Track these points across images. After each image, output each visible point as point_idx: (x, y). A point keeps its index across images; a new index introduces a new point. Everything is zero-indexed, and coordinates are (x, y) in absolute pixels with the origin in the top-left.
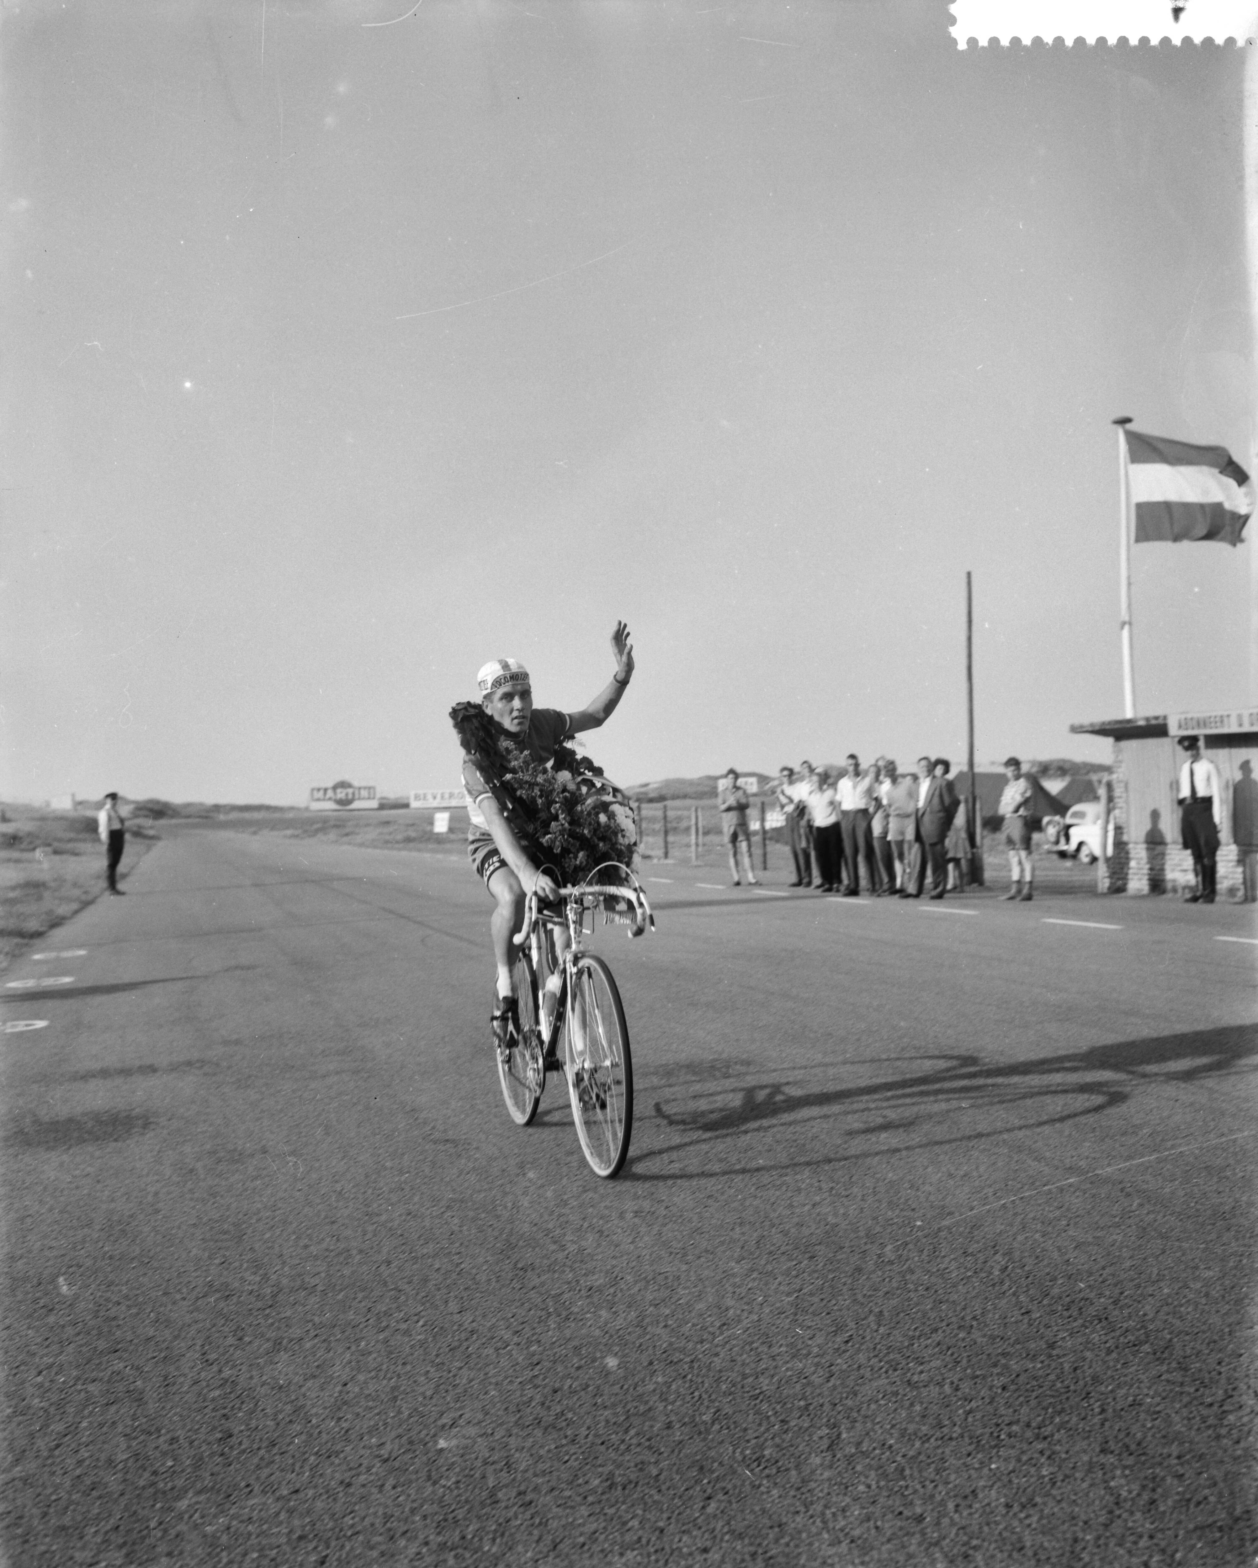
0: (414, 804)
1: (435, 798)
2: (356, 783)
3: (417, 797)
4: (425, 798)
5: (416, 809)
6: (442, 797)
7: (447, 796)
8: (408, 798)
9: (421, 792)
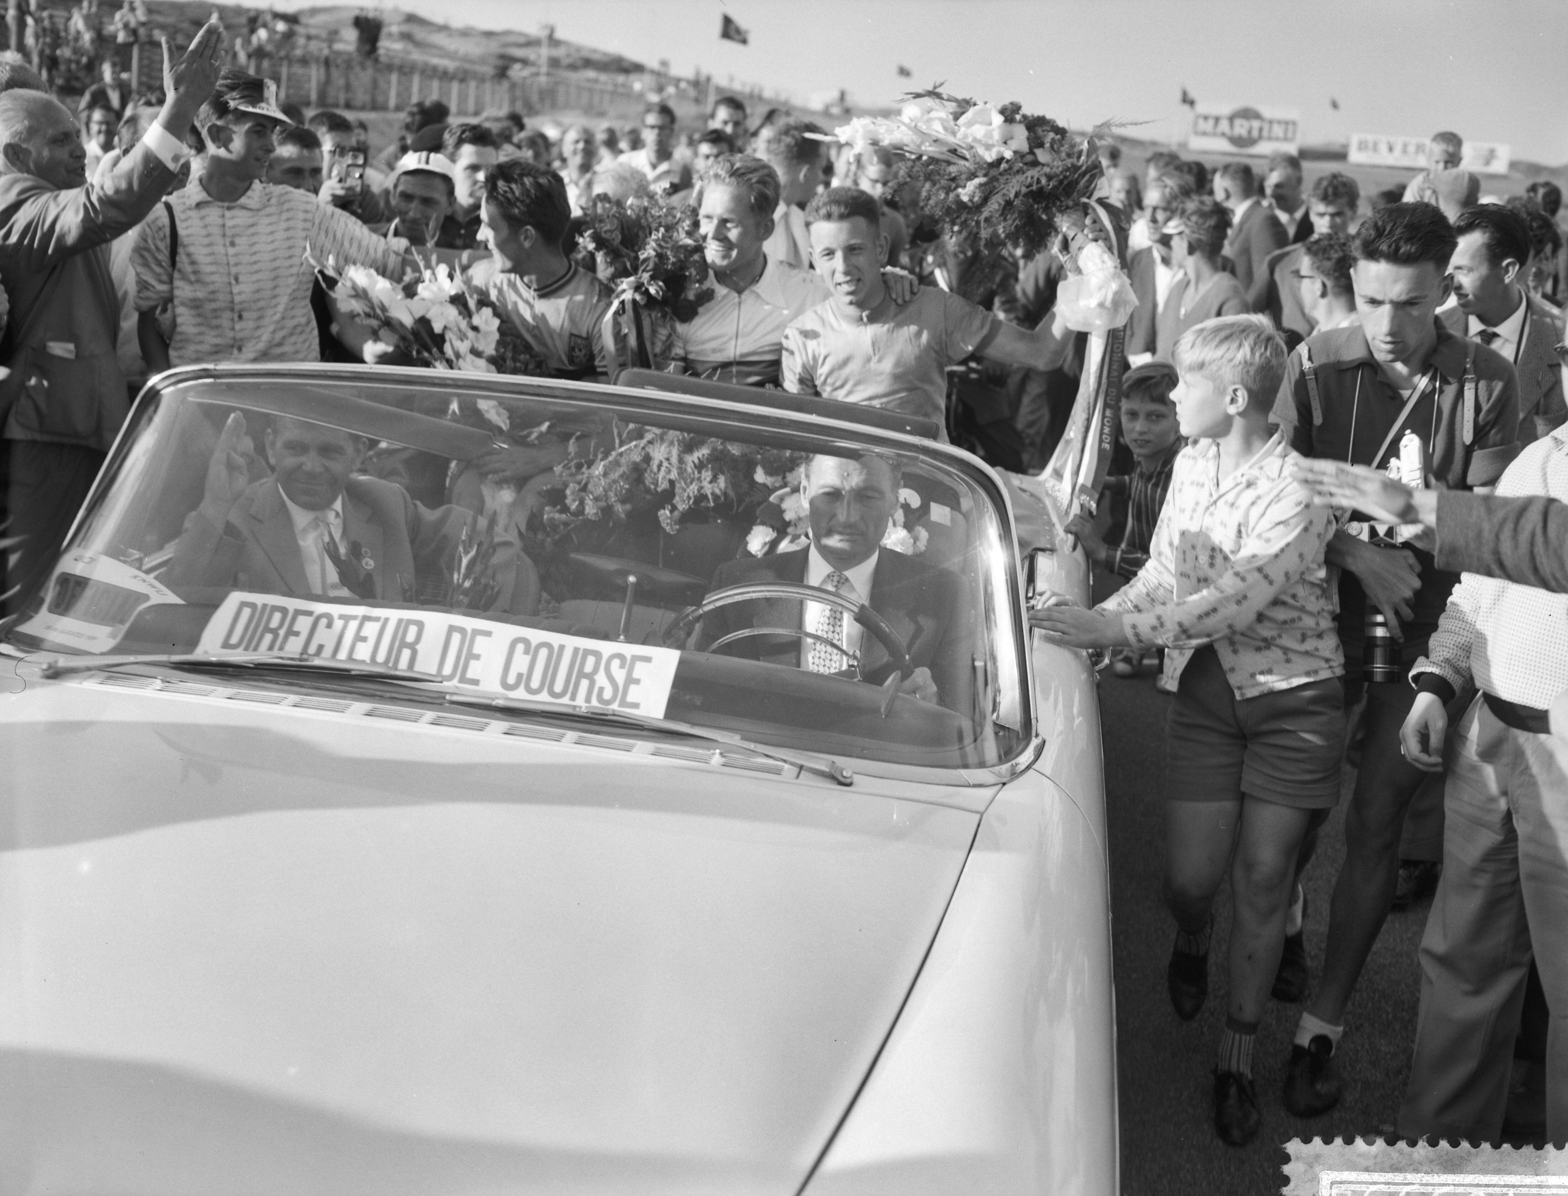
0: (1355, 156)
1: (1391, 149)
2: (1267, 112)
3: (1362, 146)
4: (1375, 148)
5: (1360, 166)
6: (1405, 151)
7: (1412, 149)
8: (1346, 146)
9: (1370, 138)
